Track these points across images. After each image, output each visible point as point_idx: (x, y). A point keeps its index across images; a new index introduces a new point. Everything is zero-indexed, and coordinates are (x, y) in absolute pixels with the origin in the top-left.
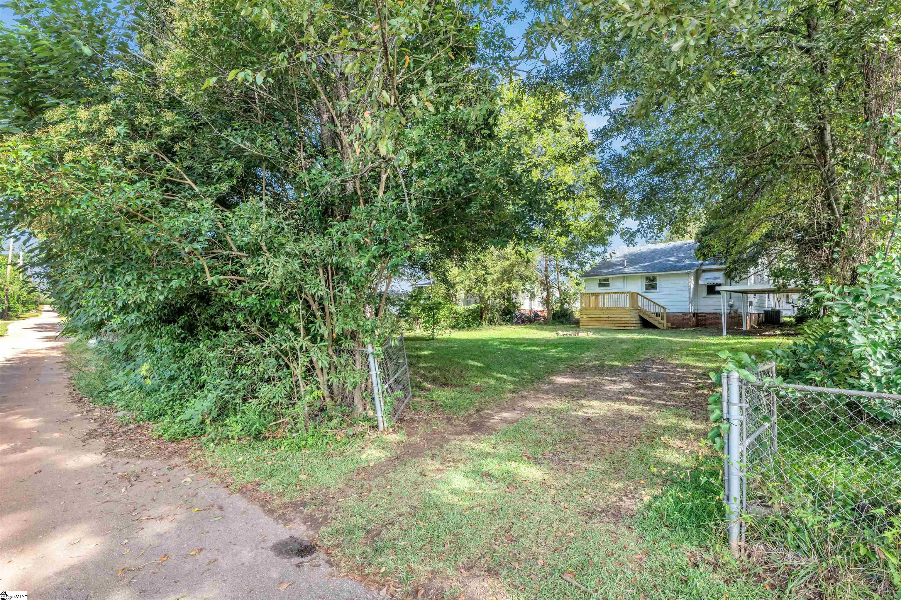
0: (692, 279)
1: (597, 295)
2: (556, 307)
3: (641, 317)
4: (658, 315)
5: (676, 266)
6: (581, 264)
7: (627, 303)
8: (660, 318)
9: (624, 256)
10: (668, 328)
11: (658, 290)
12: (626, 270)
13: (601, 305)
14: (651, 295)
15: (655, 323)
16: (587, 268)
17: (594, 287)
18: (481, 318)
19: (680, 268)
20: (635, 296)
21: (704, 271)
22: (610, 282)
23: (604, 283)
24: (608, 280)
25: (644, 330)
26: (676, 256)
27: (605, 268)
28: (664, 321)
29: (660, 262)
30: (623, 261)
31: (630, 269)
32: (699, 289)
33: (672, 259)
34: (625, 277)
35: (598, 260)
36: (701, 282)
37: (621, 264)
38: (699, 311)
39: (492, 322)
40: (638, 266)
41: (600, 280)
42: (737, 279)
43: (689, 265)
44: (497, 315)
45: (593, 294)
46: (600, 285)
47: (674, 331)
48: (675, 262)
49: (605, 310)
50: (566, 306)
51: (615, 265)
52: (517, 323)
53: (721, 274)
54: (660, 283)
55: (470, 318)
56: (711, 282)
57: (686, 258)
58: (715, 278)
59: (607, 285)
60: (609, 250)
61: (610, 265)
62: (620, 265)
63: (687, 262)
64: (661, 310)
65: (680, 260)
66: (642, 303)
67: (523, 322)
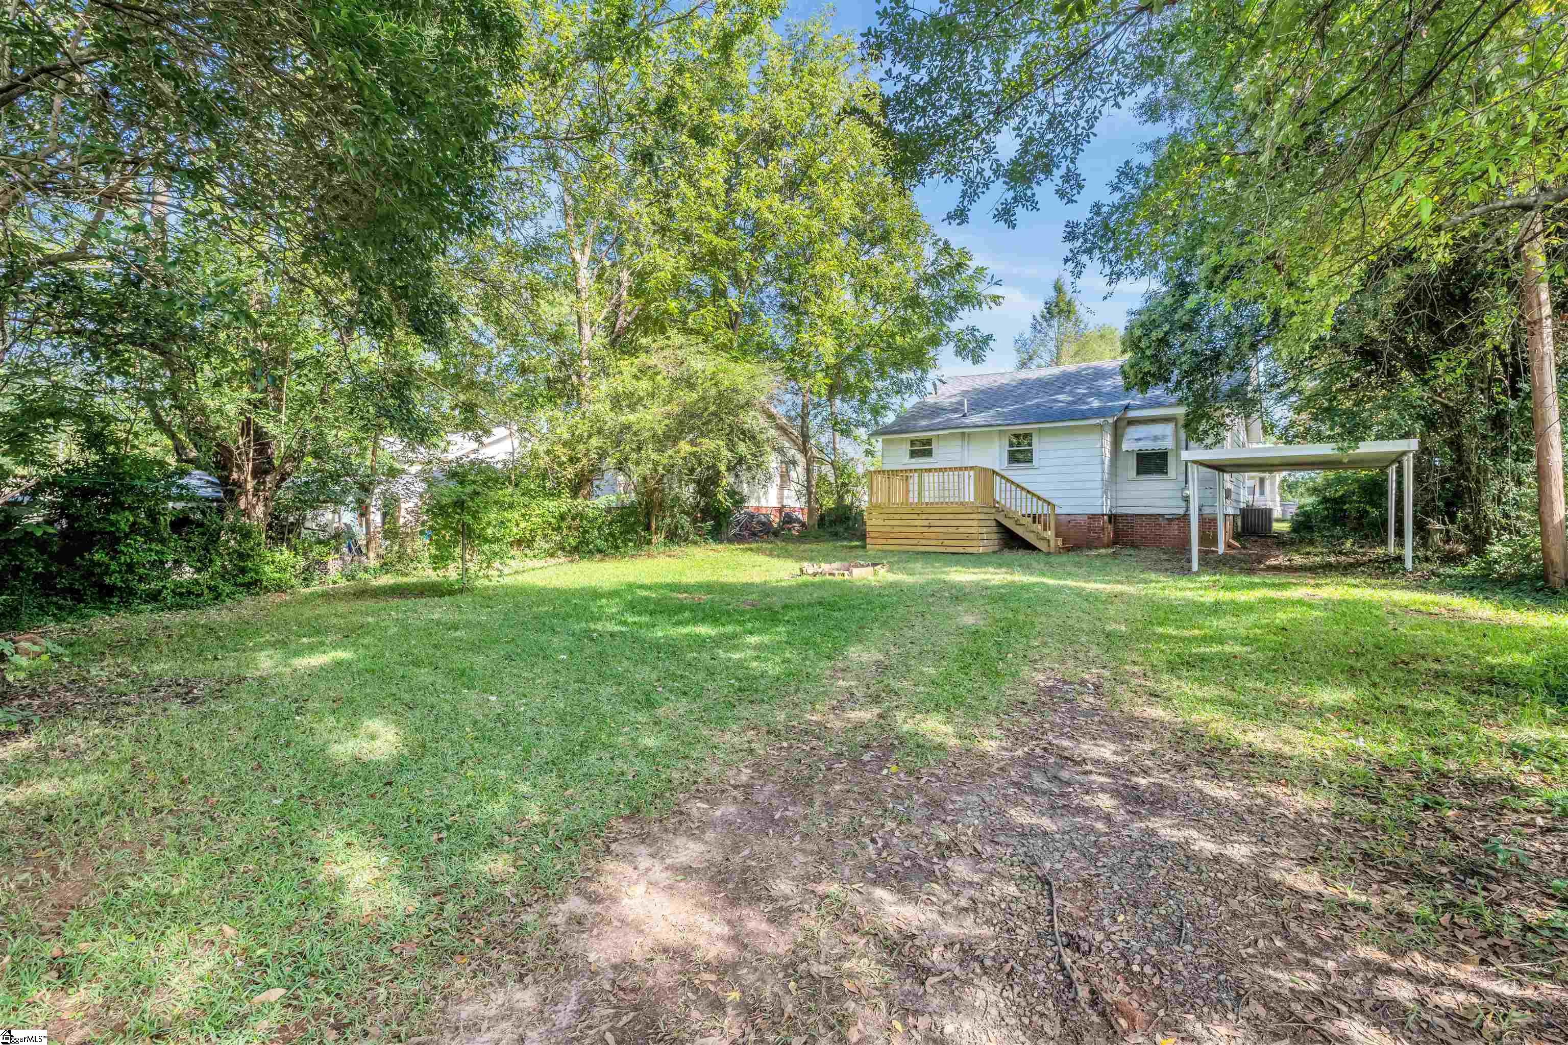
0: (1108, 439)
1: (905, 474)
2: (829, 503)
3: (999, 524)
4: (1035, 518)
5: (1073, 412)
6: (875, 412)
7: (970, 495)
8: (1040, 527)
9: (965, 394)
10: (1059, 552)
11: (1035, 463)
12: (967, 421)
13: (913, 498)
14: (1019, 474)
15: (1030, 538)
16: (890, 418)
17: (901, 458)
18: (648, 528)
19: (1084, 416)
20: (986, 476)
21: (1132, 422)
22: (934, 446)
23: (922, 449)
24: (929, 442)
25: (1008, 555)
26: (1070, 393)
27: (924, 417)
28: (1050, 534)
29: (1038, 406)
30: (961, 403)
31: (975, 419)
32: (1120, 463)
33: (1061, 397)
34: (965, 436)
35: (911, 401)
36: (1125, 447)
37: (957, 408)
38: (1120, 511)
39: (673, 536)
40: (992, 412)
41: (913, 443)
42: (1210, 440)
43: (1099, 408)
44: (685, 521)
45: (895, 473)
46: (913, 454)
47: (1072, 557)
48: (1069, 403)
49: (922, 510)
50: (848, 500)
51: (944, 410)
52: (738, 539)
53: (1168, 429)
54: (1038, 446)
55: (617, 528)
56: (1148, 446)
57: (1091, 395)
58: (1156, 438)
59: (928, 453)
60: (932, 375)
61: (934, 411)
62: (955, 411)
63: (1095, 403)
64: (1040, 508)
65: (1081, 400)
66: (1003, 494)
67: (754, 534)
